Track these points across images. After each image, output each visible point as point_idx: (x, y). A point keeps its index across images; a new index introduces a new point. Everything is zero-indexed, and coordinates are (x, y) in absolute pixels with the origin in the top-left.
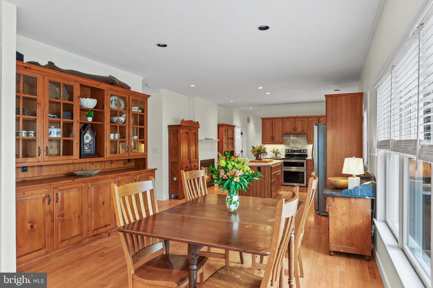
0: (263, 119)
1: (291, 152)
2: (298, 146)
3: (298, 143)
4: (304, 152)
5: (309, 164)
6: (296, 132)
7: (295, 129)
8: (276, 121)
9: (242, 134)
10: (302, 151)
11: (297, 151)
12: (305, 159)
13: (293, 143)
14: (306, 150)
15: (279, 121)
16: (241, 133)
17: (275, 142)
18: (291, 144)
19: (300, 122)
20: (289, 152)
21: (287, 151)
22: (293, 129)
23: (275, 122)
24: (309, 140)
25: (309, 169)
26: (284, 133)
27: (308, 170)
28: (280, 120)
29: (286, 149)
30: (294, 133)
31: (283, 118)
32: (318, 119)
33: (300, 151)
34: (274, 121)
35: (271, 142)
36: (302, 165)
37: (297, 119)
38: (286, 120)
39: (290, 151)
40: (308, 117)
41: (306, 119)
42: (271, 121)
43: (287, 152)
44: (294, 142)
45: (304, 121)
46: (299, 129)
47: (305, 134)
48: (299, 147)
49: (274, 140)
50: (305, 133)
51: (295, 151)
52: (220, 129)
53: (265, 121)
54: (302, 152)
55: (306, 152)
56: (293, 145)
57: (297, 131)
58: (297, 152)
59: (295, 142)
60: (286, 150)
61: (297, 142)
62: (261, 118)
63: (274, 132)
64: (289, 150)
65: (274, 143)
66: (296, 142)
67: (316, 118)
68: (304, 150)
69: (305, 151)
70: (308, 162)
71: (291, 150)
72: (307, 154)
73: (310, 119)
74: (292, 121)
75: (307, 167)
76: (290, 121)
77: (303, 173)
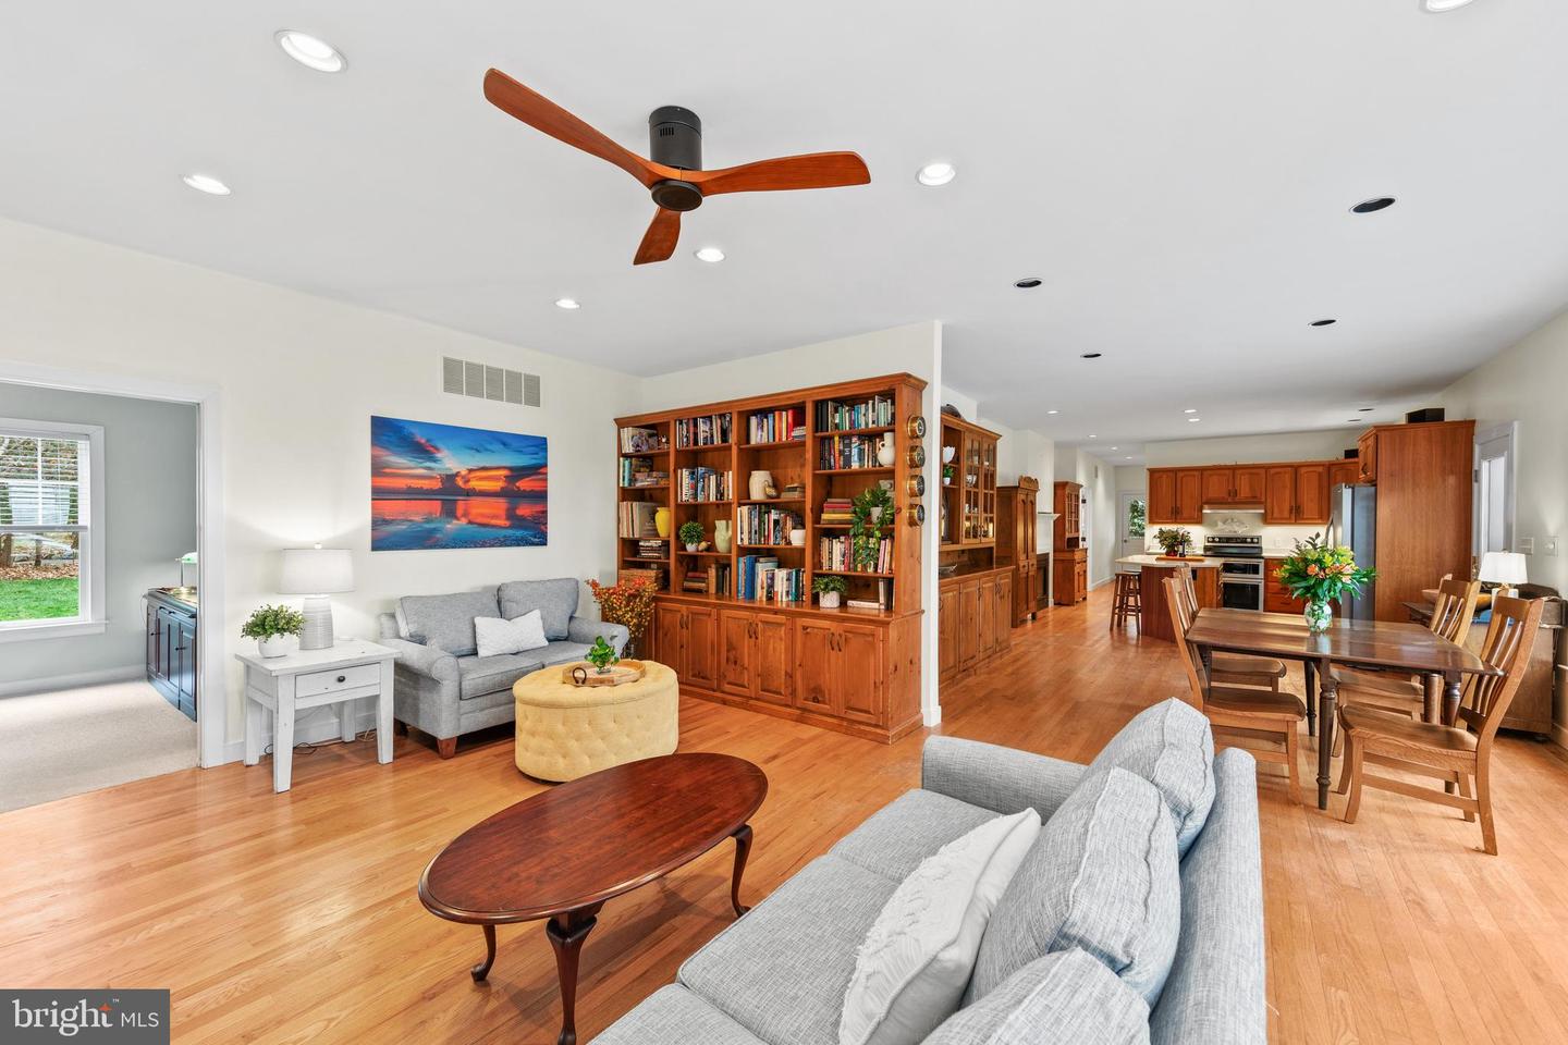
0: (1153, 472)
1: (1219, 542)
2: (1237, 528)
3: (1238, 523)
4: (1252, 542)
5: (1270, 568)
6: (1237, 499)
7: (1234, 493)
8: (1185, 476)
10: (1249, 540)
11: (1236, 540)
12: (1261, 558)
13: (1224, 523)
14: (1259, 538)
15: (1194, 476)
17: (1181, 519)
18: (1220, 523)
19: (1247, 476)
20: (1213, 541)
21: (1210, 539)
22: (1227, 493)
23: (1182, 477)
24: (1269, 517)
26: (1204, 500)
27: (1270, 580)
28: (1196, 473)
29: (1206, 536)
30: (1230, 500)
31: (1202, 470)
32: (1294, 471)
33: (1244, 540)
34: (1180, 474)
35: (1170, 517)
36: (1255, 569)
37: (1238, 472)
38: (1209, 472)
39: (1217, 540)
40: (1267, 468)
41: (1263, 471)
42: (1171, 475)
43: (1208, 541)
44: (1228, 520)
45: (1257, 474)
46: (1244, 491)
47: (1260, 503)
48: (1241, 531)
49: (1179, 516)
50: (1260, 500)
51: (1230, 540)
52: (1059, 492)
53: (1157, 475)
54: (1247, 543)
55: (1257, 543)
56: (1224, 527)
57: (1239, 497)
58: (1234, 543)
59: (1230, 520)
60: (1208, 537)
61: (1235, 520)
62: (1149, 470)
63: (1178, 498)
64: (1213, 538)
65: (1176, 519)
66: (1232, 520)
67: (1289, 470)
68: (1252, 539)
69: (1256, 541)
70: (1269, 564)
71: (1220, 539)
72: (1261, 548)
73: (1273, 471)
74: (1225, 475)
75: (1265, 574)
76: (1220, 475)
77: (1256, 588)
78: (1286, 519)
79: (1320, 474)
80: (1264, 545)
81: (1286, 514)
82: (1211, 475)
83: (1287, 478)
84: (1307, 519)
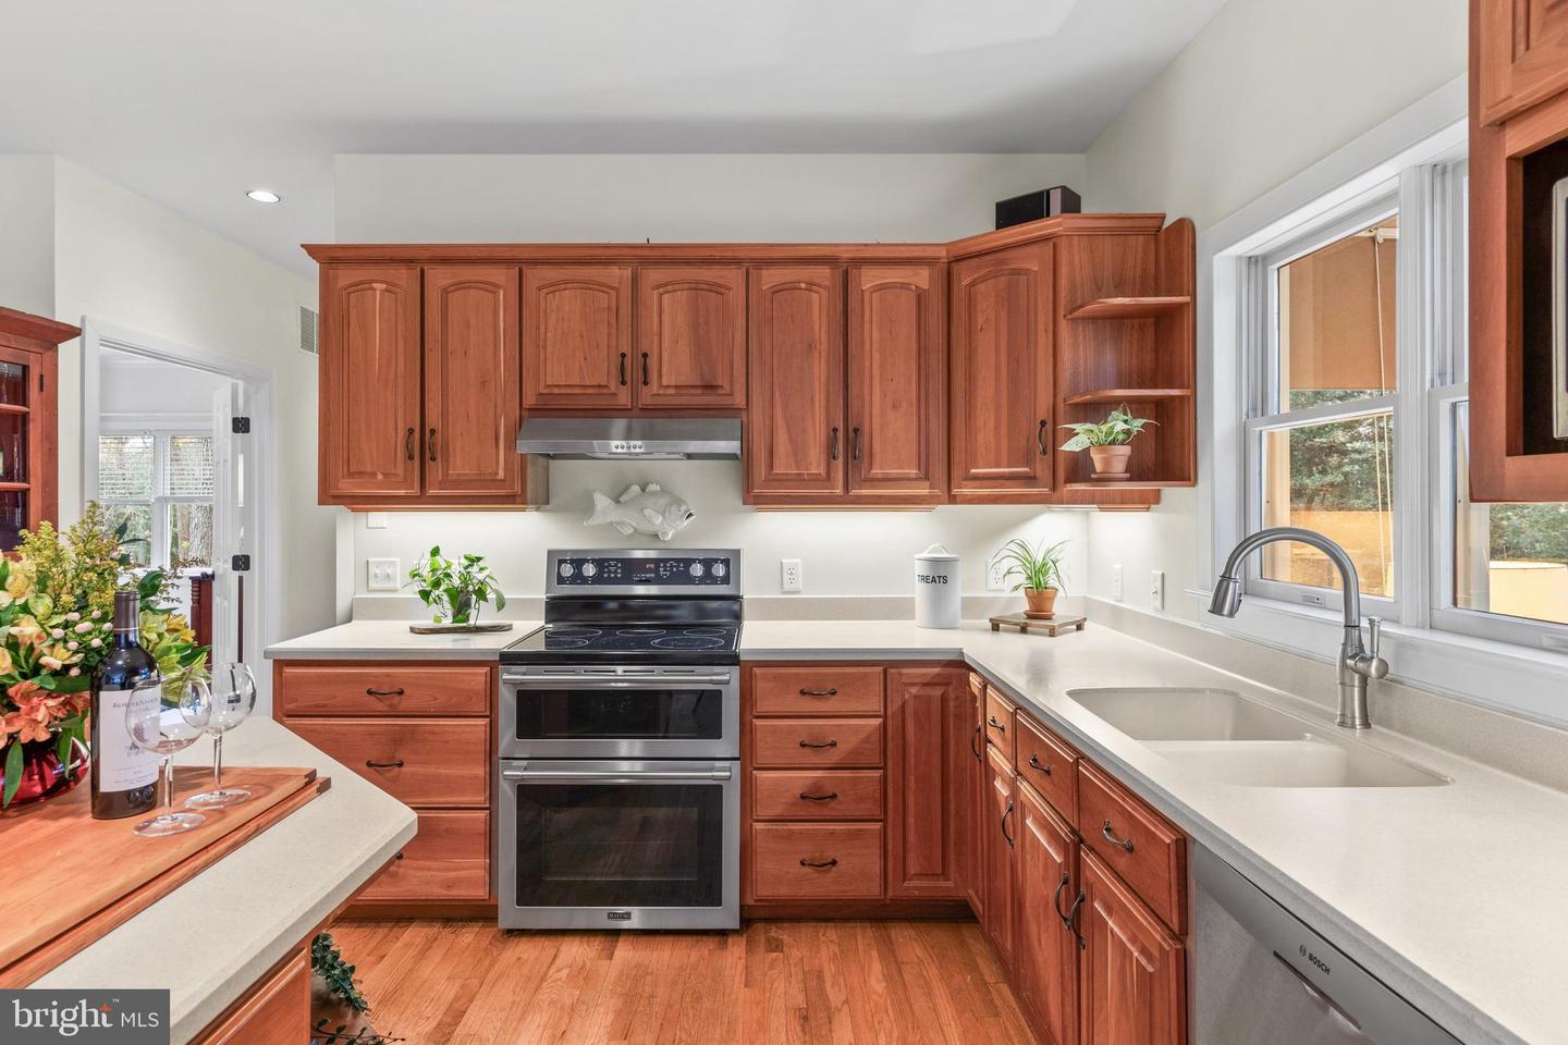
0: (330, 258)
1: (597, 580)
2: (658, 520)
3: (663, 501)
4: (708, 578)
5: (763, 706)
6: (647, 396)
7: (635, 367)
8: (461, 286)
9: (241, 425)
10: (697, 570)
11: (656, 571)
12: (734, 660)
13: (618, 502)
14: (731, 560)
15: (492, 288)
16: (236, 421)
17: (443, 484)
18: (602, 501)
20: (578, 578)
21: (567, 570)
22: (615, 372)
23: (445, 291)
24: (760, 472)
25: (764, 754)
26: (530, 401)
27: (761, 760)
28: (500, 275)
29: (551, 553)
30: (624, 398)
31: (520, 261)
32: (839, 280)
33: (676, 568)
34: (439, 277)
35: (406, 482)
36: (702, 715)
37: (654, 275)
38: (552, 272)
39: (590, 570)
40: (751, 260)
41: (733, 277)
42: (405, 277)
43: (561, 580)
44: (627, 487)
45: (717, 289)
46: (674, 368)
48: (677, 533)
49: (435, 471)
50: (726, 401)
51: (631, 570)
53: (343, 276)
54: (691, 580)
55: (726, 580)
56: (615, 515)
57: (654, 387)
58: (647, 582)
59: (636, 488)
60: (556, 558)
61: (653, 487)
62: (313, 250)
63: (433, 386)
64: (578, 563)
65: (432, 492)
66: (643, 490)
67: (823, 273)
68: (708, 563)
69: (719, 570)
70: (761, 687)
71: (600, 563)
72: (736, 598)
73: (771, 277)
74: (604, 287)
75: (746, 731)
76: (588, 285)
77: (710, 795)
78: (815, 480)
79: (921, 298)
80: (750, 588)
81: (817, 467)
82: (554, 287)
83: (818, 310)
84: (887, 480)
